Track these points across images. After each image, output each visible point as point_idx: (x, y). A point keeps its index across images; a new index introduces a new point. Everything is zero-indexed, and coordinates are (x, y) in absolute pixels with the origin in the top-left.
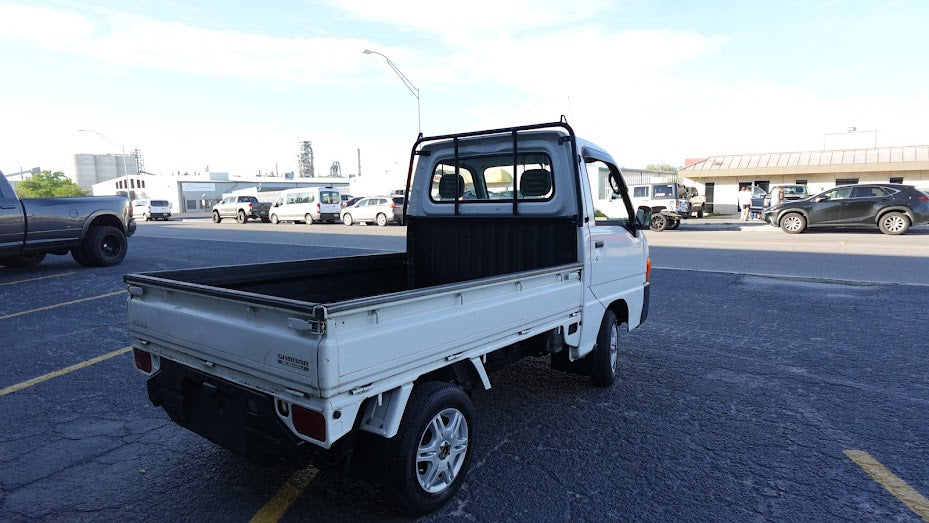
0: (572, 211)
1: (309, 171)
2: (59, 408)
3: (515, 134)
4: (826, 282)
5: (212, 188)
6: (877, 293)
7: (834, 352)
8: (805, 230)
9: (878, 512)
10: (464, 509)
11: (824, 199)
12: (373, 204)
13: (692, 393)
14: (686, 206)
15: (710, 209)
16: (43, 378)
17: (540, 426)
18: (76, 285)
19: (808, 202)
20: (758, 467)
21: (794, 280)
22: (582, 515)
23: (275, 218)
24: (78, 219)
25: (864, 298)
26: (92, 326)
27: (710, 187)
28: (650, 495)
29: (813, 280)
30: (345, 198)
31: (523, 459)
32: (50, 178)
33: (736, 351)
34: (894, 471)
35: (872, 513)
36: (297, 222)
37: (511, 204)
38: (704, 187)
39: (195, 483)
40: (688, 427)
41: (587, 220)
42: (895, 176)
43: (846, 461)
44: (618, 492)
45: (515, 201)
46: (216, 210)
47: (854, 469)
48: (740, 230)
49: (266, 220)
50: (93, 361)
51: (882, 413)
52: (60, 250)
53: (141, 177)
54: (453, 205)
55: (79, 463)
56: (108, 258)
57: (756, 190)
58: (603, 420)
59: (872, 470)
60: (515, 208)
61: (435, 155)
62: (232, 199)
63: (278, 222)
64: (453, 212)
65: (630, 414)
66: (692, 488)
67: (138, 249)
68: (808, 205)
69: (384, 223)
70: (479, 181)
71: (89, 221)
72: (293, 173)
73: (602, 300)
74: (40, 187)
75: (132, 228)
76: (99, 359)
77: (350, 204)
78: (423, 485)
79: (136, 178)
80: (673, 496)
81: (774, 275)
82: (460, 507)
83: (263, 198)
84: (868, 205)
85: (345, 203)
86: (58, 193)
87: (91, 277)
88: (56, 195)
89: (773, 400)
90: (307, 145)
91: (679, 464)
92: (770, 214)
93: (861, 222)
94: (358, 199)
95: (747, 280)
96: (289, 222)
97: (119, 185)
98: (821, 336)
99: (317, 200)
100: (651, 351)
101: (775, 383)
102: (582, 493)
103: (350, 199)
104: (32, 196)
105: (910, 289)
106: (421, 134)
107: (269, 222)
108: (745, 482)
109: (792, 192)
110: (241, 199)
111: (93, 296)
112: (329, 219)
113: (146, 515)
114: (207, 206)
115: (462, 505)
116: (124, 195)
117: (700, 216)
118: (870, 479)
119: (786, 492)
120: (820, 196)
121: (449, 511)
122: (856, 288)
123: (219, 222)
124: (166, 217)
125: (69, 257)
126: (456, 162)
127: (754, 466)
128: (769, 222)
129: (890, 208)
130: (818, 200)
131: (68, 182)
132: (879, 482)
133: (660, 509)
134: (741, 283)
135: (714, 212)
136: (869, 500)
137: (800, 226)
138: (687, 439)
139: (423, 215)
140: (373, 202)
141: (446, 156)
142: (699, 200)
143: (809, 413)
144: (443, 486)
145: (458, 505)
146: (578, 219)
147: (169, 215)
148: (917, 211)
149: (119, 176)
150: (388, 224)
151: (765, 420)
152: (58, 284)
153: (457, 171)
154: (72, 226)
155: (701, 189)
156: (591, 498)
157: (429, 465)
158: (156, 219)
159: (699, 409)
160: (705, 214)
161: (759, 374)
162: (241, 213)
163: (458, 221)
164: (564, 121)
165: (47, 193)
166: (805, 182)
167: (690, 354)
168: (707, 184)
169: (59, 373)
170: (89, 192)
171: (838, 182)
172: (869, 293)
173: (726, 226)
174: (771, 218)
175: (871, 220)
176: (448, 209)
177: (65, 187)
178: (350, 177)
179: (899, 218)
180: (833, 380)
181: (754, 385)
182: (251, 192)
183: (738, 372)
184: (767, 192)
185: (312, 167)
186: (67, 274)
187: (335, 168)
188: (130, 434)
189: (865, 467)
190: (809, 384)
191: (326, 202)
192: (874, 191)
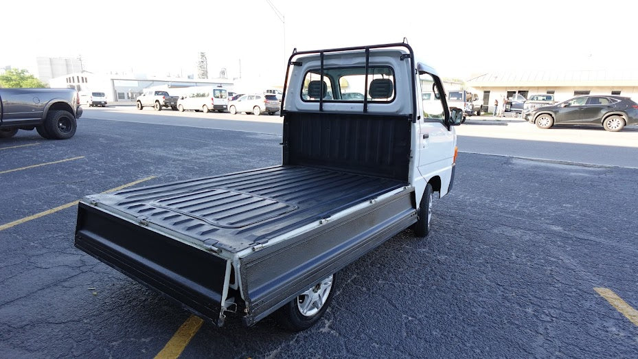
0: (409, 111)
1: (205, 74)
2: (32, 244)
3: (367, 51)
4: (569, 164)
5: (135, 84)
6: (605, 173)
7: (580, 215)
8: (552, 127)
9: (622, 334)
10: (330, 327)
11: (567, 105)
12: (251, 99)
13: (484, 243)
14: (471, 107)
15: (486, 110)
16: (20, 221)
17: (379, 265)
18: (41, 152)
19: (556, 107)
20: (536, 299)
21: (547, 162)
22: (414, 333)
23: (181, 106)
24: (40, 104)
25: (597, 177)
26: (53, 183)
27: (487, 93)
28: (461, 318)
29: (560, 163)
30: (230, 94)
31: (368, 290)
32: (18, 74)
33: (512, 213)
34: (631, 304)
35: (618, 335)
36: (197, 111)
37: (363, 104)
38: (483, 93)
39: (134, 303)
40: (483, 268)
41: (419, 118)
42: (615, 90)
43: (596, 296)
44: (438, 316)
45: (366, 102)
46: (139, 101)
47: (602, 301)
48: (507, 125)
49: (175, 108)
50: (56, 209)
51: (618, 260)
52: (28, 126)
53: (84, 75)
54: (319, 104)
55: (48, 286)
56: (63, 134)
57: (519, 97)
58: (423, 262)
59: (615, 303)
60: (365, 107)
61: (306, 66)
62: (150, 93)
63: (184, 110)
64: (319, 109)
65: (442, 258)
66: (491, 314)
67: (84, 127)
68: (555, 109)
69: (259, 113)
70: (335, 86)
71: (48, 106)
72: (193, 75)
73: (425, 176)
74: (11, 80)
75: (79, 113)
76: (60, 208)
77: (235, 98)
78: (301, 311)
79: (80, 75)
80: (478, 320)
81: (533, 158)
82: (327, 325)
83: (173, 93)
84: (597, 110)
85: (231, 98)
86: (25, 85)
87: (52, 147)
88: (24, 87)
89: (541, 249)
90: (203, 55)
91: (480, 296)
92: (529, 115)
93: (592, 122)
94: (240, 96)
95: (514, 161)
96: (191, 110)
97: (69, 80)
98: (569, 203)
99: (212, 95)
100: (452, 211)
101: (540, 237)
102: (413, 317)
103: (234, 95)
104: (7, 87)
105: (628, 171)
106: (295, 49)
107: (177, 110)
108: (527, 310)
109: (544, 99)
110: (157, 93)
111: (53, 161)
112: (220, 109)
113: (99, 327)
114: (132, 98)
115: (328, 323)
116: (73, 88)
117: (479, 114)
118: (615, 310)
119: (556, 318)
120: (565, 103)
121: (319, 328)
122: (590, 169)
123: (142, 109)
124: (103, 105)
125: (35, 132)
126: (321, 71)
127: (532, 298)
128: (528, 120)
129: (612, 113)
130: (563, 105)
131: (32, 77)
132: (621, 312)
133: (470, 329)
134: (510, 164)
135: (489, 112)
136: (616, 325)
137: (550, 124)
138: (484, 277)
139: (296, 110)
140: (251, 97)
141: (314, 67)
142: (479, 103)
143: (568, 261)
144: (315, 311)
145: (325, 324)
146: (413, 118)
147: (106, 103)
148: (630, 115)
149: (68, 74)
150: (262, 114)
151: (536, 264)
152: (28, 151)
153: (322, 78)
154: (36, 109)
155: (481, 95)
156: (419, 320)
157: (306, 297)
158: (96, 106)
159: (490, 255)
160: (482, 113)
161: (529, 230)
162: (157, 103)
163: (322, 116)
164: (405, 42)
165: (17, 84)
166: (553, 93)
167: (480, 214)
168: (485, 92)
169: (31, 218)
170: (46, 85)
171: (576, 93)
172: (599, 173)
173: (498, 122)
174: (529, 117)
175: (598, 121)
176: (315, 107)
177: (29, 80)
178: (234, 79)
179: (617, 120)
180: (581, 236)
181: (527, 238)
182: (164, 88)
183: (515, 228)
184: (526, 98)
185: (207, 72)
186: (34, 145)
187: (223, 73)
188: (85, 265)
189: (610, 300)
190: (565, 238)
191: (218, 97)
192: (600, 100)
